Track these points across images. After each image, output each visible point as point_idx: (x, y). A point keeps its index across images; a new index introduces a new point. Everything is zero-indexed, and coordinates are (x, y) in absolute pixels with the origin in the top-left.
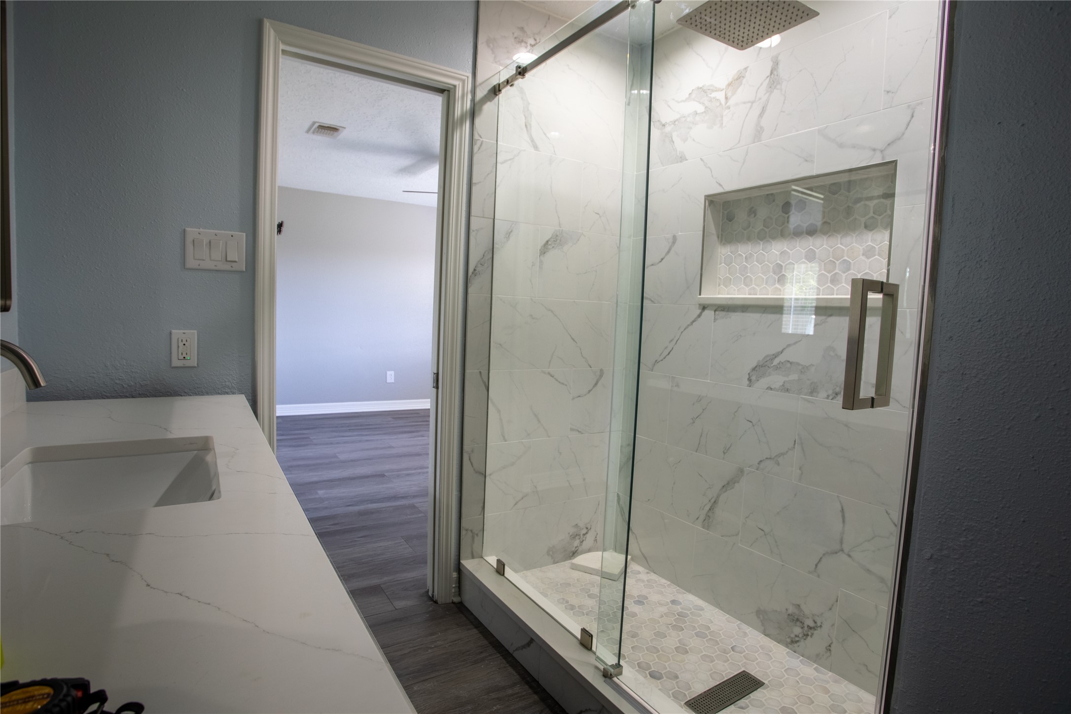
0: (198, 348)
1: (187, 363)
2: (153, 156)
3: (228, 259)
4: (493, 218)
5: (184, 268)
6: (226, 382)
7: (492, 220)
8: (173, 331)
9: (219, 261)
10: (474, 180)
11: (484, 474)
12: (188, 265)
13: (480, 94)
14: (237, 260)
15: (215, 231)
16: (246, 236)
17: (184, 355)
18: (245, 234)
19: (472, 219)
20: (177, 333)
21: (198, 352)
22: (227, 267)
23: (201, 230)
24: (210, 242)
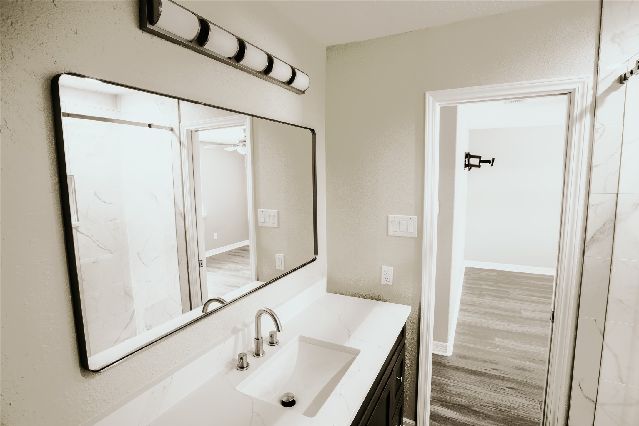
0: (393, 275)
1: (388, 283)
2: (374, 180)
3: (408, 231)
4: (616, 193)
5: (388, 235)
6: (406, 295)
7: (615, 195)
8: (382, 266)
9: (404, 232)
10: (594, 163)
11: (595, 402)
12: (389, 234)
13: (601, 89)
14: (413, 231)
15: (402, 216)
16: (418, 218)
17: (387, 279)
18: (417, 217)
19: (591, 195)
20: (384, 268)
21: (393, 278)
22: (408, 235)
23: (396, 216)
24: (399, 222)
